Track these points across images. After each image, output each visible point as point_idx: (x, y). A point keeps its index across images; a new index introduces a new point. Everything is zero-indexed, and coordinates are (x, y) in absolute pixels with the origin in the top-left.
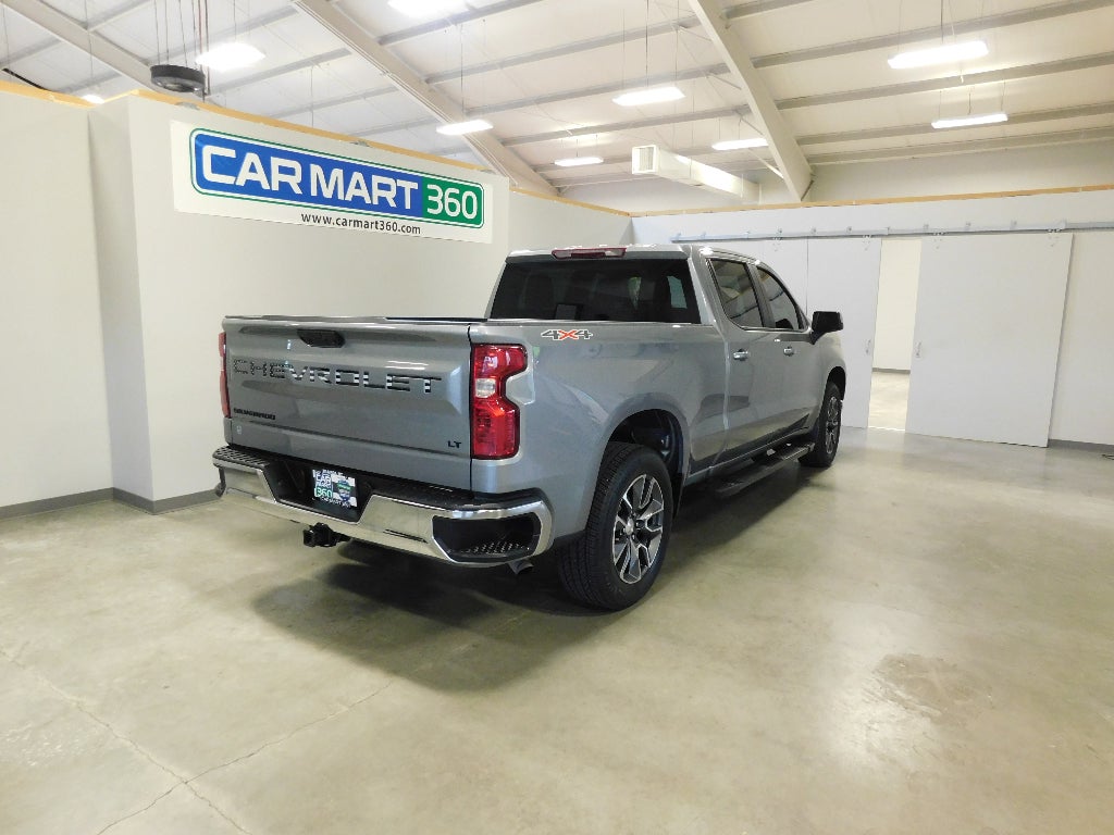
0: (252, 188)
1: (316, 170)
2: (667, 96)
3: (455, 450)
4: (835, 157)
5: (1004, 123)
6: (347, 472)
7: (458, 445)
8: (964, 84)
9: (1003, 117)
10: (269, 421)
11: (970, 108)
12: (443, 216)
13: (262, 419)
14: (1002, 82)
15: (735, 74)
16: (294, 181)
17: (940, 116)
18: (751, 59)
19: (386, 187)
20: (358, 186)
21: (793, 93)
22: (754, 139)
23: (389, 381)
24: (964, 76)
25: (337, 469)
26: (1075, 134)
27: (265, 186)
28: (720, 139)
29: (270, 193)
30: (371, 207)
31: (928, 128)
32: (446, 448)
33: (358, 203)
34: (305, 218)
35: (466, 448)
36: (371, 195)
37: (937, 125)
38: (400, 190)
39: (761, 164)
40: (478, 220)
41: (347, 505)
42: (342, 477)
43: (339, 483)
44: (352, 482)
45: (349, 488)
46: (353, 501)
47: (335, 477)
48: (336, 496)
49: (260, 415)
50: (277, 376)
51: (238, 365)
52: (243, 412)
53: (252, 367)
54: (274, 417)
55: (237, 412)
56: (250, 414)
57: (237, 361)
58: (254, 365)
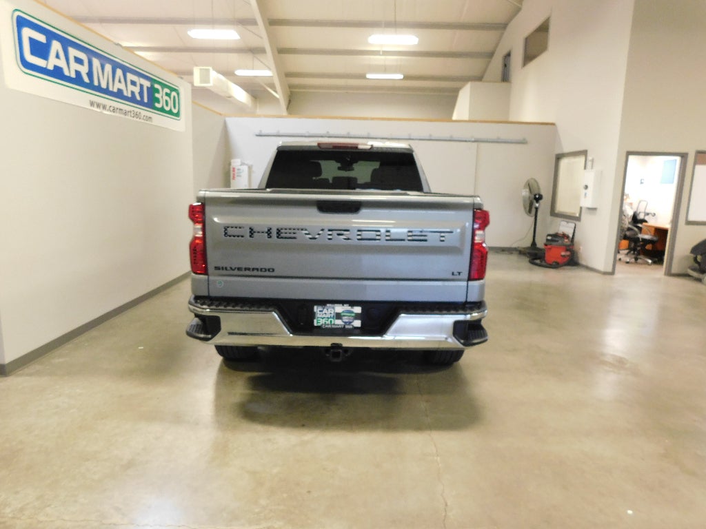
0: (57, 73)
1: (96, 62)
2: (229, 35)
3: (458, 277)
4: (304, 87)
5: (401, 80)
6: (353, 303)
7: (459, 273)
8: (382, 55)
9: (401, 76)
10: (267, 273)
11: (385, 69)
12: (162, 110)
13: (260, 273)
15: (261, 28)
16: (84, 70)
17: (370, 72)
18: (268, 19)
19: (133, 83)
20: (120, 81)
21: (288, 45)
22: (264, 71)
23: (409, 236)
25: (342, 302)
27: (66, 73)
28: (240, 68)
29: (68, 79)
30: (126, 98)
31: (363, 77)
32: (451, 277)
33: (119, 94)
34: (92, 104)
35: (465, 275)
36: (127, 89)
37: (369, 76)
38: (141, 86)
39: (262, 87)
40: (177, 115)
41: (351, 327)
42: (347, 307)
43: (343, 312)
44: (358, 310)
45: (353, 315)
46: (357, 323)
47: (339, 309)
48: (339, 322)
49: (253, 269)
50: (286, 238)
51: (230, 231)
52: (229, 268)
53: (252, 232)
54: (273, 270)
55: (219, 269)
56: (239, 269)
57: (228, 227)
58: (254, 230)
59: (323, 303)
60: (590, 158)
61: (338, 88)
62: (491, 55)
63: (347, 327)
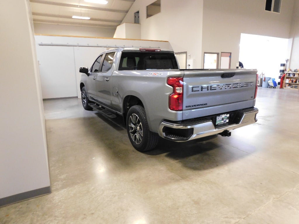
7: (253, 97)
8: (79, 7)
9: (89, 18)
10: (205, 106)
11: (81, 14)
13: (201, 106)
14: (88, 9)
17: (74, 15)
23: (245, 85)
24: (80, 6)
25: (224, 113)
26: (96, 25)
31: (71, 17)
32: (251, 98)
41: (226, 123)
42: (225, 115)
43: (224, 117)
44: (228, 115)
45: (227, 118)
46: (227, 121)
47: (223, 116)
48: (223, 121)
49: (200, 105)
50: (213, 90)
51: (194, 89)
52: (191, 106)
53: (202, 88)
54: (207, 104)
55: (188, 107)
56: (195, 106)
57: (194, 87)
58: (203, 87)
59: (219, 115)
60: (188, 54)
61: (53, 22)
62: (127, 12)
63: (225, 123)
